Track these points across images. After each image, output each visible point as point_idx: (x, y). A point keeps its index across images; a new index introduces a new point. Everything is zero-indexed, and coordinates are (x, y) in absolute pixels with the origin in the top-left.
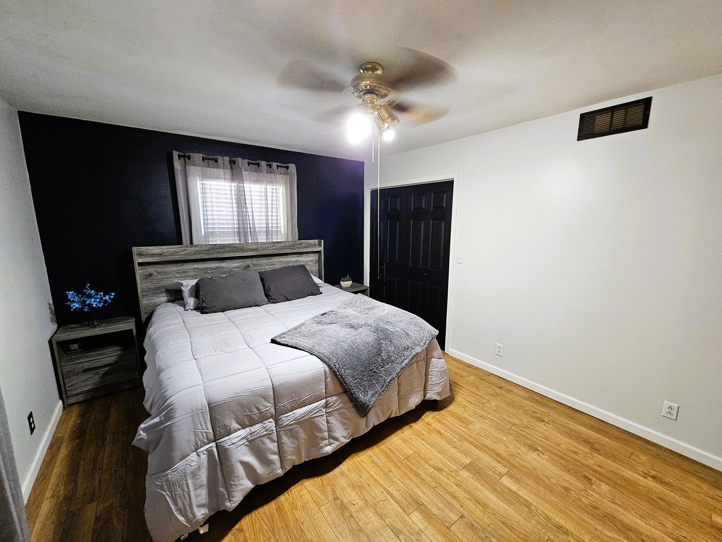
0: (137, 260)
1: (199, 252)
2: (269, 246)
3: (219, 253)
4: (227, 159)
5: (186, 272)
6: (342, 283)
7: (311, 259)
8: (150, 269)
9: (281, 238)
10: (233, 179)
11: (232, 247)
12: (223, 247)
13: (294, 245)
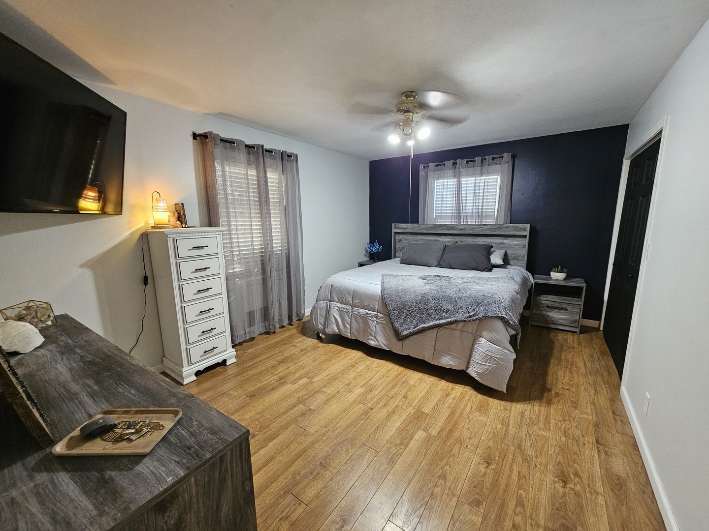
0: (394, 230)
1: (426, 229)
2: (475, 227)
3: (438, 230)
4: (451, 162)
5: (418, 241)
6: (552, 274)
7: (518, 242)
8: (401, 237)
9: (490, 222)
10: (455, 176)
11: (447, 227)
12: (441, 226)
13: (500, 227)
